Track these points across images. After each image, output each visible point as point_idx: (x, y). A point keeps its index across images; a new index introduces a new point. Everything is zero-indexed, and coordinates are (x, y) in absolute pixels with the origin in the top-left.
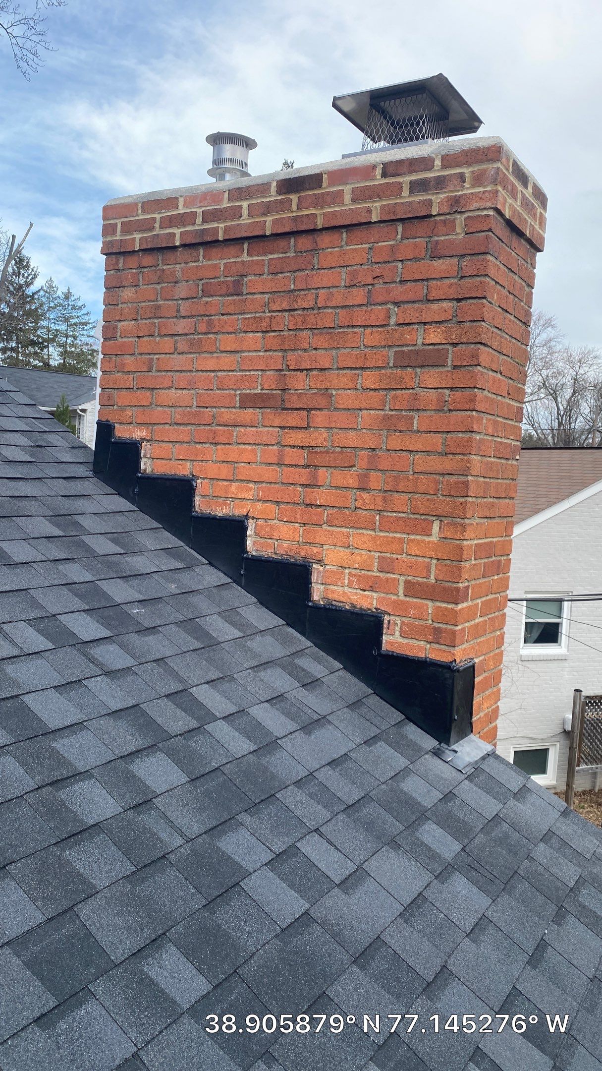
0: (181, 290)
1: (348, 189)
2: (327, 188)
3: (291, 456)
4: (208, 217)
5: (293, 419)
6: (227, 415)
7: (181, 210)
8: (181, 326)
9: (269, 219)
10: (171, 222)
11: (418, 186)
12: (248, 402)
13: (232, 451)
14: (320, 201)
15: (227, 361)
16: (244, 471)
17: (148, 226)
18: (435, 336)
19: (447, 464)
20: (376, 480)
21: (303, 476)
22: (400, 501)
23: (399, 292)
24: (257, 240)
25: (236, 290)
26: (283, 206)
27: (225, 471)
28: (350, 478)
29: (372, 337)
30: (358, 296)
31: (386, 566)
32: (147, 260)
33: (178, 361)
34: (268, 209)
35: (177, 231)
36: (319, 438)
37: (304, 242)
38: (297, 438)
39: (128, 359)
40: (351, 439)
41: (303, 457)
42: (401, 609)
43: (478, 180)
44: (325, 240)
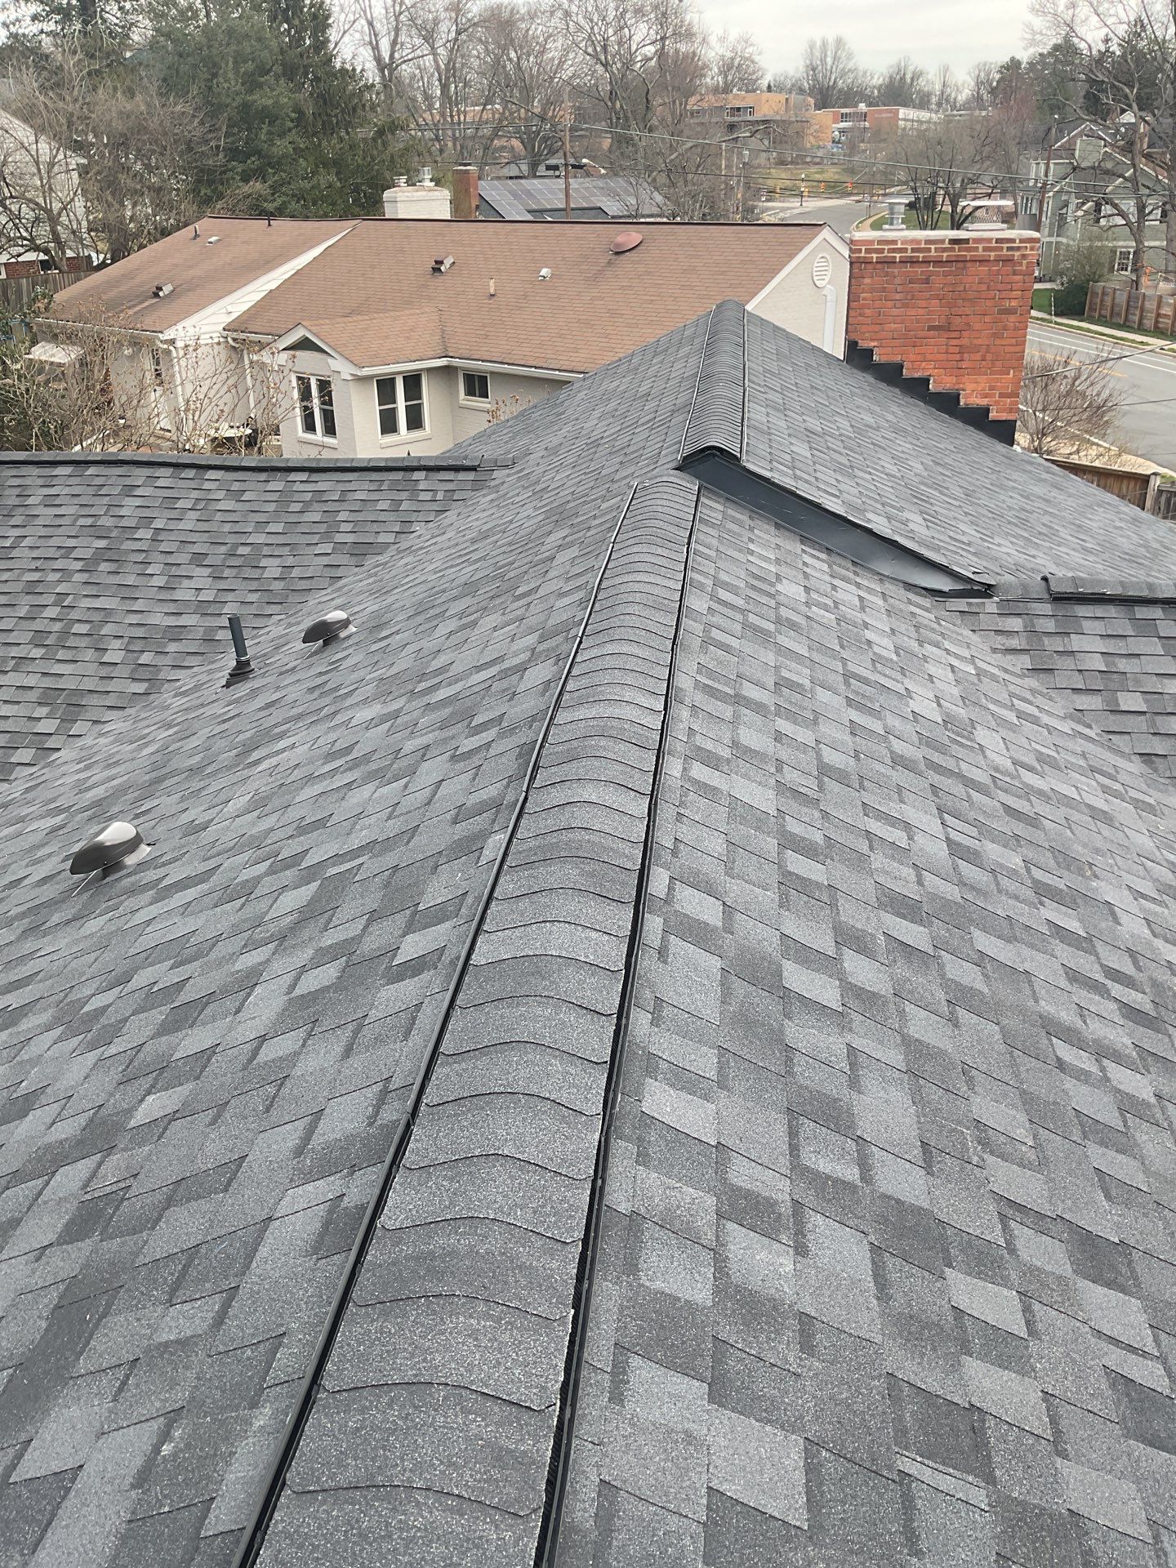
0: (898, 281)
1: (981, 246)
2: (971, 245)
3: (951, 350)
4: (913, 250)
5: (953, 335)
6: (921, 334)
7: (899, 246)
8: (898, 296)
9: (945, 254)
10: (894, 251)
11: (1009, 249)
12: (931, 328)
13: (923, 349)
14: (969, 250)
15: (921, 311)
16: (929, 357)
17: (881, 251)
18: (1014, 303)
19: (1017, 349)
20: (989, 357)
21: (958, 357)
22: (999, 363)
23: (1000, 287)
24: (938, 262)
25: (927, 281)
26: (953, 250)
27: (919, 357)
28: (978, 356)
29: (989, 303)
30: (984, 287)
31: (992, 388)
32: (879, 266)
33: (895, 312)
34: (944, 250)
35: (898, 255)
36: (965, 341)
37: (960, 265)
38: (955, 342)
39: (867, 311)
40: (978, 342)
41: (957, 350)
42: (997, 403)
43: (1032, 249)
44: (969, 265)
